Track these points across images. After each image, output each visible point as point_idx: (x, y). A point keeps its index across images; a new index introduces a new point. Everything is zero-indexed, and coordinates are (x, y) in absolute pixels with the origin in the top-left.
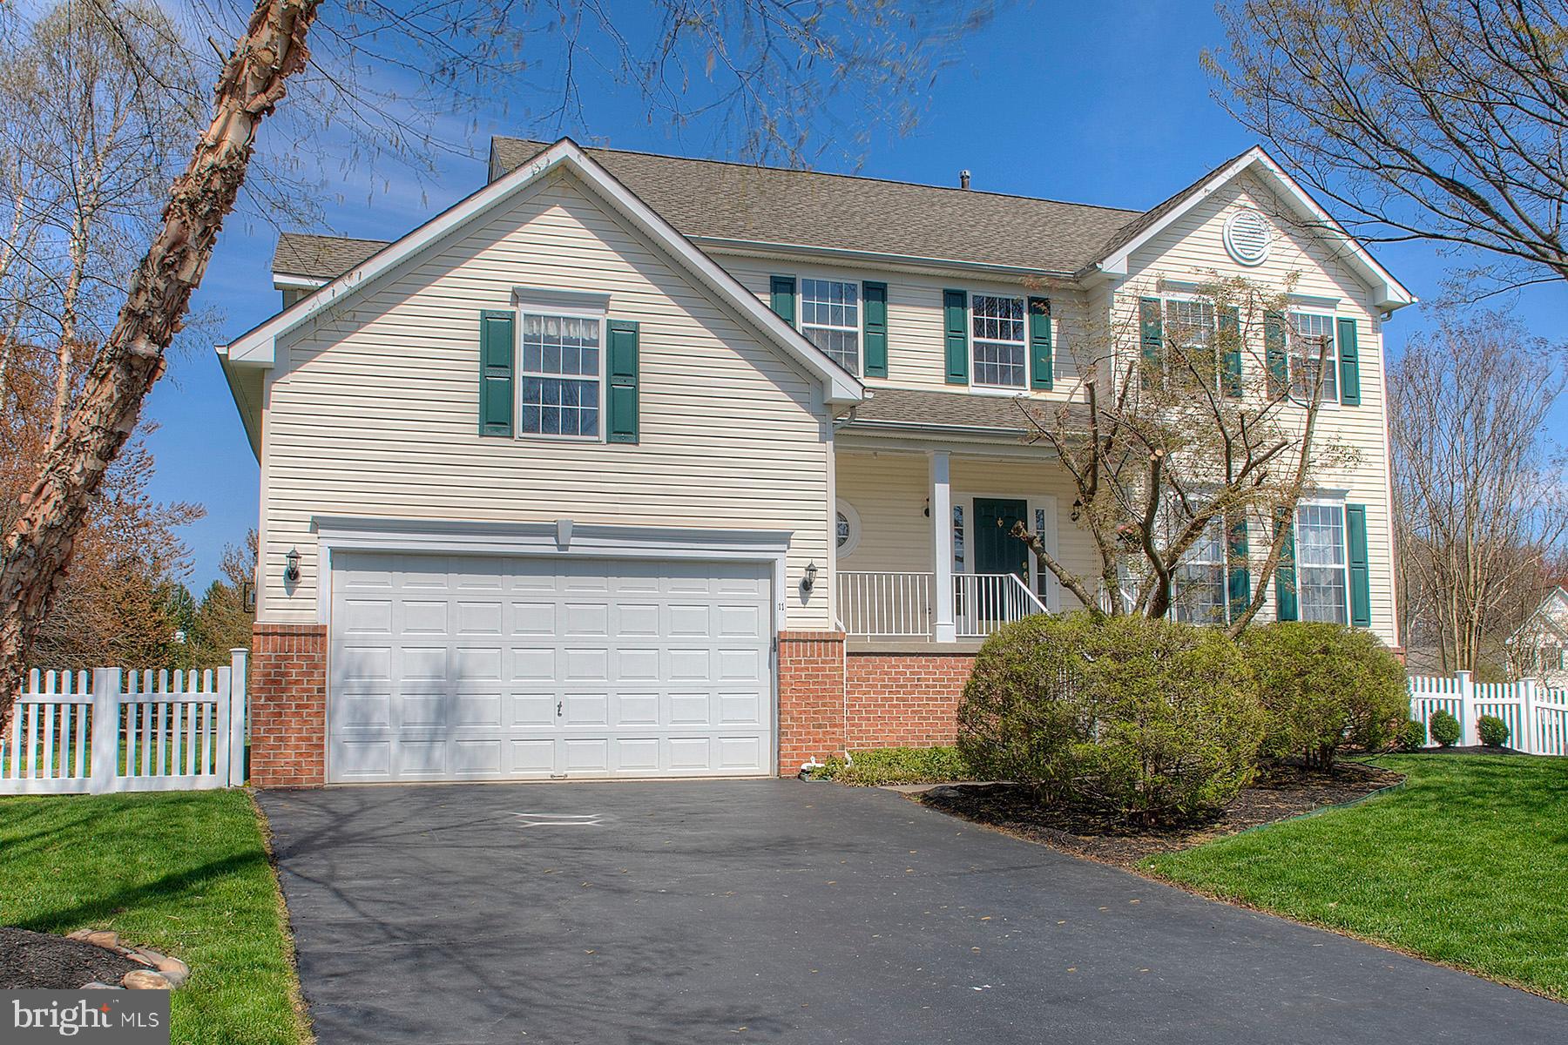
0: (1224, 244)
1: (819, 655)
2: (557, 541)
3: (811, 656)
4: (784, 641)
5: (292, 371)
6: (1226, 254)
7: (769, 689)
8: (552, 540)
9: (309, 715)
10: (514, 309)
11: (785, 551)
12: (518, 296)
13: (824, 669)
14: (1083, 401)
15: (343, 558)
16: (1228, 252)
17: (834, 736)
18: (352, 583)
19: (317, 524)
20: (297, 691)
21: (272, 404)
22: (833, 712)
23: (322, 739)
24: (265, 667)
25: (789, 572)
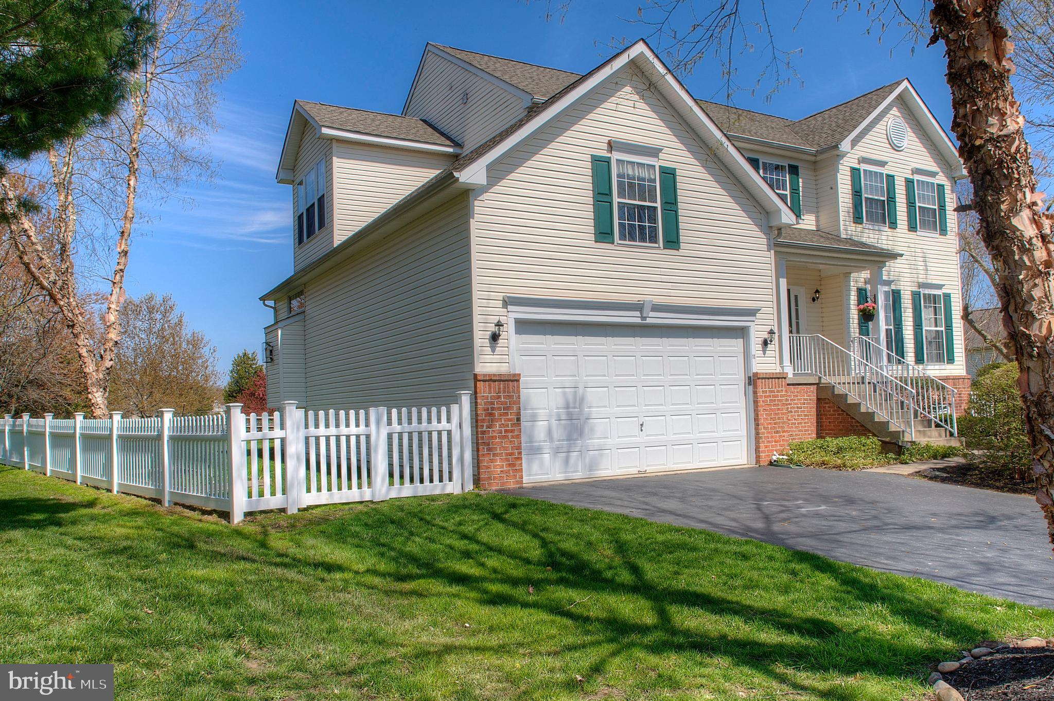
0: (887, 137)
1: (775, 387)
2: (641, 314)
3: (772, 388)
4: (759, 378)
5: (486, 192)
6: (887, 142)
7: (745, 409)
8: (638, 314)
9: (513, 437)
10: (609, 155)
11: (754, 321)
12: (611, 146)
13: (777, 396)
14: (815, 229)
15: (524, 326)
16: (889, 141)
17: (784, 438)
18: (523, 343)
19: (507, 302)
20: (505, 420)
21: (475, 215)
22: (783, 423)
23: (520, 453)
24: (485, 404)
25: (757, 333)
